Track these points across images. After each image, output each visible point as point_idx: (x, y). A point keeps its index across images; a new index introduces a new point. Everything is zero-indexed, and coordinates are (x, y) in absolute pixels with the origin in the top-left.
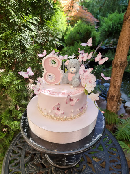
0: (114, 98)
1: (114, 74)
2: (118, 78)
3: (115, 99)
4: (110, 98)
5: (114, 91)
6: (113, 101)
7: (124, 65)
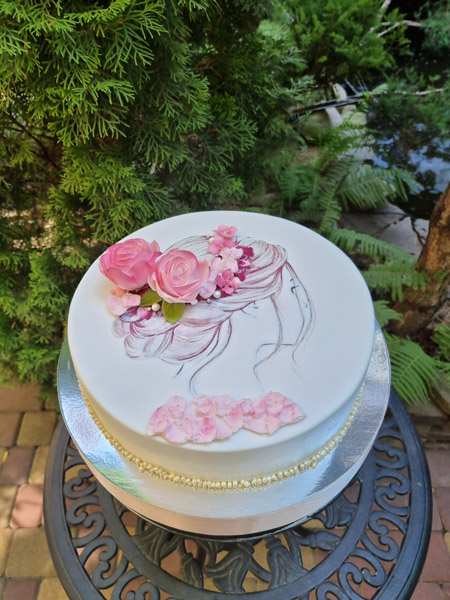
4: (444, 228)
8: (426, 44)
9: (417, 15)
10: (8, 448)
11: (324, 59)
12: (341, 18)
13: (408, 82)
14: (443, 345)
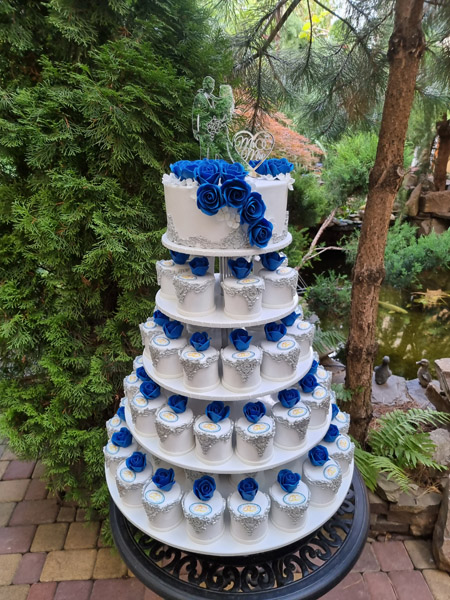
0: (361, 355)
1: (356, 298)
2: (368, 306)
3: (364, 356)
4: (353, 355)
5: (359, 338)
6: (359, 361)
7: (378, 279)
9: (339, 243)
10: (23, 554)
13: (330, 280)
14: (376, 446)
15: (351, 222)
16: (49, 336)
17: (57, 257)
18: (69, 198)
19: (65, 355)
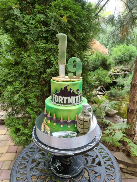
3: (135, 112)
4: (131, 112)
5: (133, 106)
6: (133, 114)
8: (117, 84)
9: (114, 79)
11: (98, 81)
12: (101, 75)
13: (115, 89)
15: (115, 74)
16: (30, 100)
17: (35, 72)
18: (42, 51)
19: (36, 107)
